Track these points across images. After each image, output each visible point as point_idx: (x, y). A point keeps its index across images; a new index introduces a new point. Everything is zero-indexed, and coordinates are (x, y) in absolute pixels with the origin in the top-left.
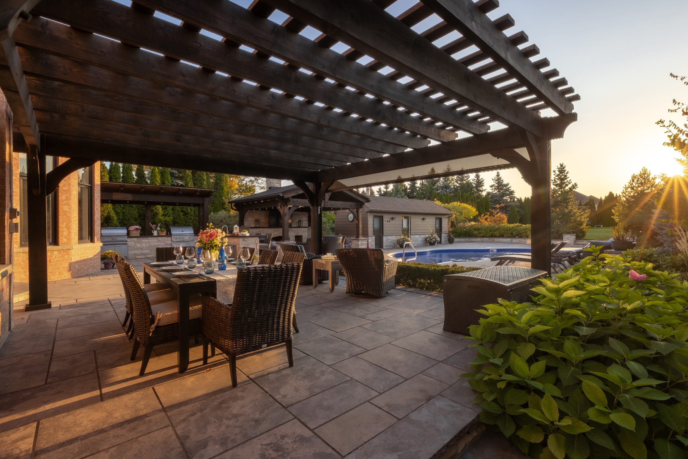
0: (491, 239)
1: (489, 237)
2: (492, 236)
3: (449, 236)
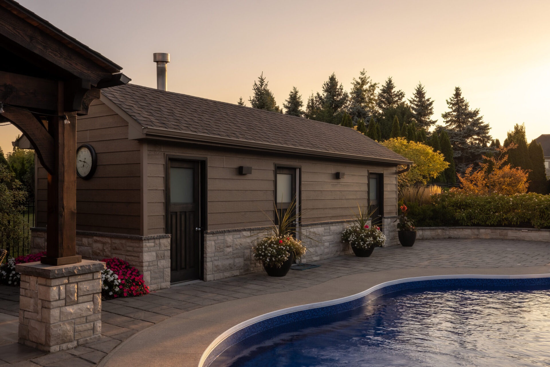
0: (498, 232)
1: (492, 226)
2: (500, 224)
3: (402, 226)
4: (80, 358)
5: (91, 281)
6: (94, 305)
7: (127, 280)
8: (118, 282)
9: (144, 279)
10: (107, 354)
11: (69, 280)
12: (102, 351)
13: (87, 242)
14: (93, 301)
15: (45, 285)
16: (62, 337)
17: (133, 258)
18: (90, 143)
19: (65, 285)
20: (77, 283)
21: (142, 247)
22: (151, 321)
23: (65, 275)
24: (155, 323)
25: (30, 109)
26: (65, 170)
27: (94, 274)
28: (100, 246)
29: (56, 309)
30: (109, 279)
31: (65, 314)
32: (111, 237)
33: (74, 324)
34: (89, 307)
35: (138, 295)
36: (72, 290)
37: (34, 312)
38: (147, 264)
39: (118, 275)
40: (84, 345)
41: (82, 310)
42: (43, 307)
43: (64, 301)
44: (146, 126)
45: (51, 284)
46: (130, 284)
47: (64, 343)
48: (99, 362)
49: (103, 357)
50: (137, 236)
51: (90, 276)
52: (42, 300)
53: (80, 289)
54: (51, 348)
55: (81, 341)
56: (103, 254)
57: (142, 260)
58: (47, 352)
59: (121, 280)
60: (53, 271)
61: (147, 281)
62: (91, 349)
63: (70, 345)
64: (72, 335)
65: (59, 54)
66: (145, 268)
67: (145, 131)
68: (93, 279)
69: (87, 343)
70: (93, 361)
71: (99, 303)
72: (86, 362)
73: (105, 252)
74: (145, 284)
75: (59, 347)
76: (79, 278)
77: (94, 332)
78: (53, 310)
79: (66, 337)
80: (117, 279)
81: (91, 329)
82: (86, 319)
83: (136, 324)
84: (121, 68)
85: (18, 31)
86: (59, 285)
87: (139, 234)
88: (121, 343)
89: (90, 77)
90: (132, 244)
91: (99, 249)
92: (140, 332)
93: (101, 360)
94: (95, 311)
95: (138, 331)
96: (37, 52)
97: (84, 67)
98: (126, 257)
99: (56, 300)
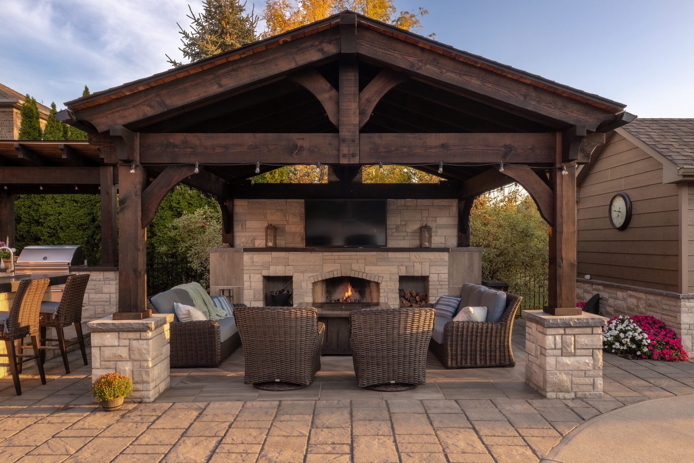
4: (572, 410)
5: (591, 335)
6: (594, 360)
7: (658, 341)
8: (647, 342)
9: (683, 344)
10: (602, 414)
11: (565, 331)
12: (598, 409)
13: (621, 296)
14: (592, 356)
15: (543, 333)
16: (558, 386)
17: (669, 317)
18: (625, 191)
19: (561, 336)
20: (574, 335)
21: (680, 307)
22: (672, 392)
23: (561, 326)
24: (676, 395)
25: (529, 164)
26: (564, 221)
27: (594, 328)
28: (634, 301)
29: (552, 357)
30: (636, 338)
31: (562, 364)
32: (646, 293)
33: (572, 375)
34: (587, 361)
35: (671, 360)
36: (568, 341)
37: (535, 357)
38: (687, 326)
39: (648, 334)
40: (582, 399)
41: (579, 364)
42: (541, 353)
43: (560, 351)
44: (682, 166)
45: (546, 332)
46: (663, 346)
47: (561, 392)
48: (589, 419)
49: (596, 416)
50: (673, 293)
51: (589, 330)
52: (541, 347)
53: (578, 342)
54: (548, 393)
55: (579, 394)
56: (638, 310)
57: (680, 321)
58: (543, 397)
59: (652, 340)
60: (548, 320)
61: (687, 346)
62: (586, 404)
63: (567, 396)
64: (569, 386)
65: (553, 105)
66: (683, 331)
67: (681, 172)
68: (592, 334)
69: (586, 398)
70: (583, 417)
71: (599, 360)
72: (576, 416)
73: (640, 308)
74: (684, 349)
75: (555, 395)
76: (576, 331)
77: (594, 388)
78: (548, 357)
79: (562, 387)
80: (647, 339)
81: (591, 385)
82: (585, 373)
83: (651, 391)
84: (625, 106)
85: (513, 92)
86: (555, 335)
87: (678, 292)
88: (623, 406)
89: (588, 122)
90: (668, 302)
91: (633, 304)
92: (652, 400)
93: (592, 418)
94: (594, 366)
95: (649, 398)
96: (530, 108)
97: (581, 113)
98: (662, 316)
99: (552, 349)
